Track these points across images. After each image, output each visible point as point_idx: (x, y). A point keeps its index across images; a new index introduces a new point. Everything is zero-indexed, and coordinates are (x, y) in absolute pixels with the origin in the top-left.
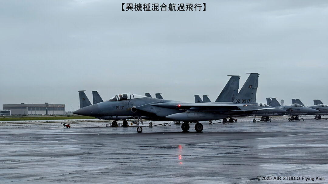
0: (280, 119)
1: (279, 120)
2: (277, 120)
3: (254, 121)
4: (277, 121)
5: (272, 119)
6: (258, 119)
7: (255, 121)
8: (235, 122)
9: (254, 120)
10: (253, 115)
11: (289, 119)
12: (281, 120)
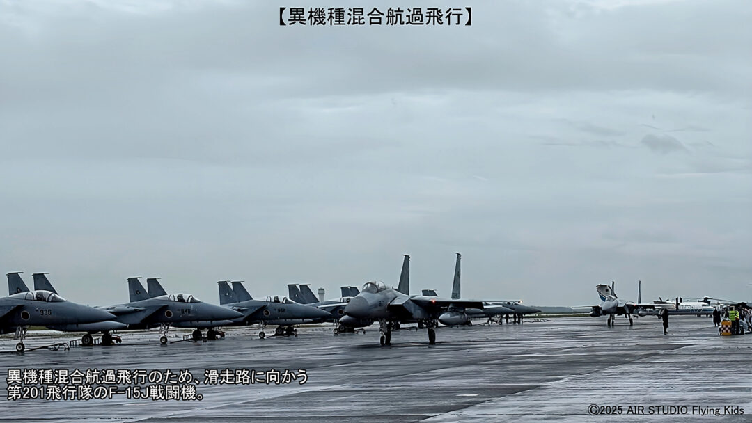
0: (316, 330)
1: (315, 332)
2: (310, 332)
3: (262, 335)
4: (311, 335)
5: (299, 330)
6: (270, 331)
7: (264, 335)
8: (220, 339)
9: (261, 333)
10: (258, 323)
11: (335, 330)
12: (319, 332)
